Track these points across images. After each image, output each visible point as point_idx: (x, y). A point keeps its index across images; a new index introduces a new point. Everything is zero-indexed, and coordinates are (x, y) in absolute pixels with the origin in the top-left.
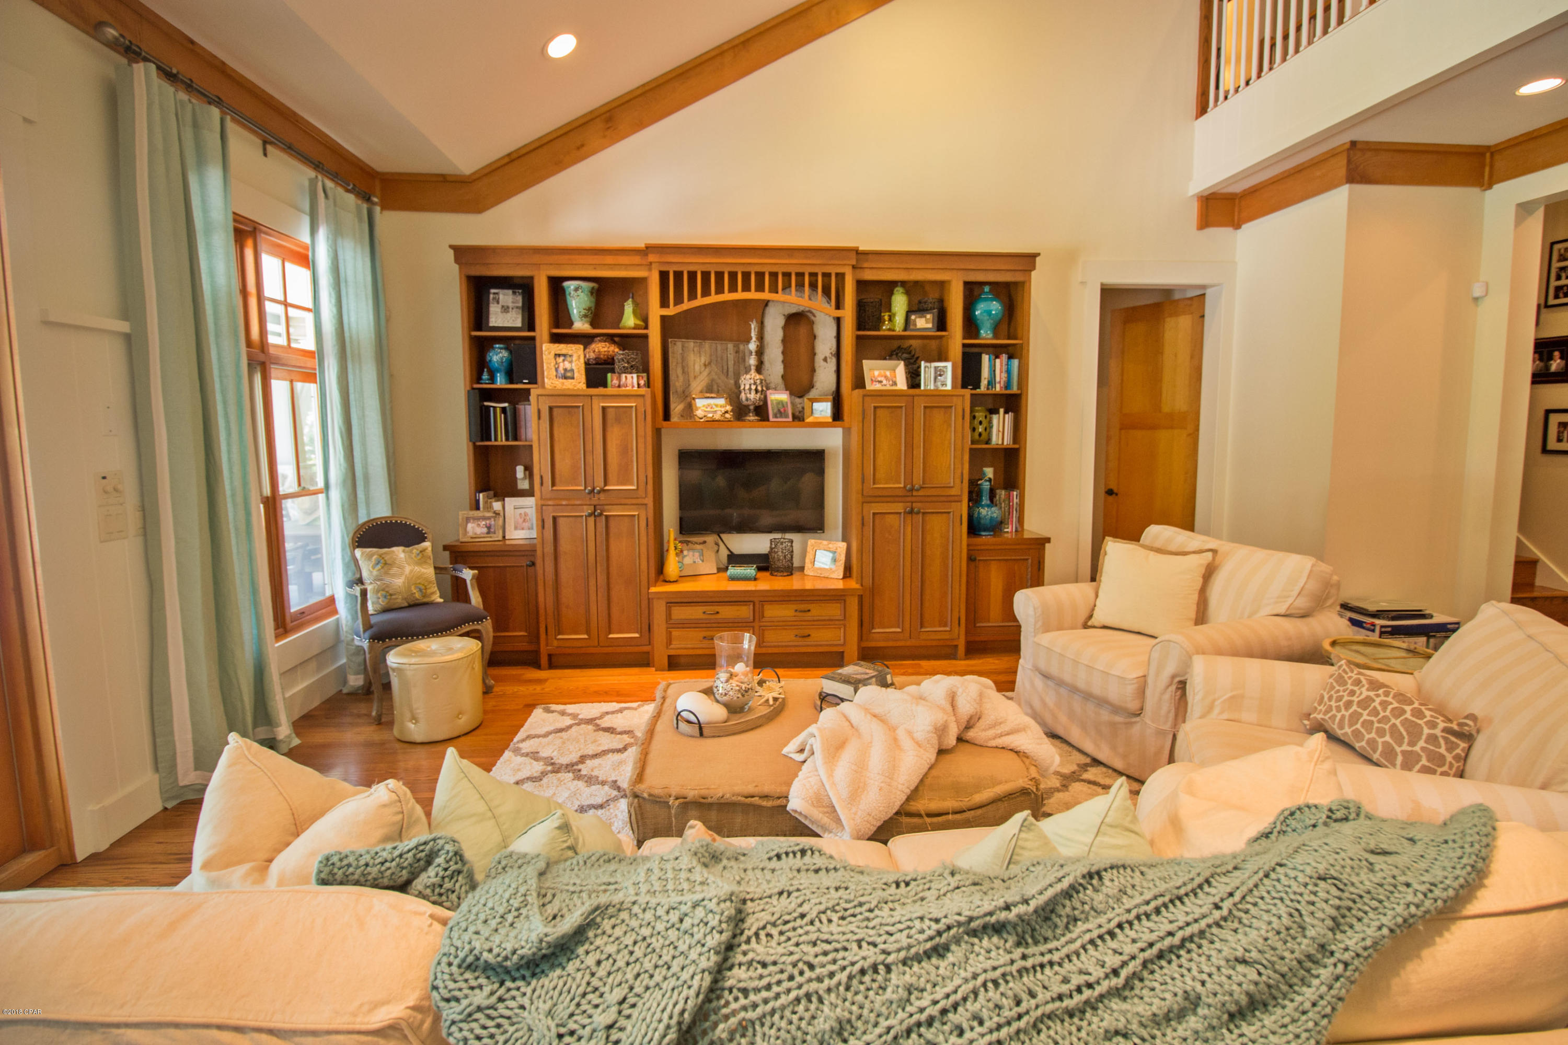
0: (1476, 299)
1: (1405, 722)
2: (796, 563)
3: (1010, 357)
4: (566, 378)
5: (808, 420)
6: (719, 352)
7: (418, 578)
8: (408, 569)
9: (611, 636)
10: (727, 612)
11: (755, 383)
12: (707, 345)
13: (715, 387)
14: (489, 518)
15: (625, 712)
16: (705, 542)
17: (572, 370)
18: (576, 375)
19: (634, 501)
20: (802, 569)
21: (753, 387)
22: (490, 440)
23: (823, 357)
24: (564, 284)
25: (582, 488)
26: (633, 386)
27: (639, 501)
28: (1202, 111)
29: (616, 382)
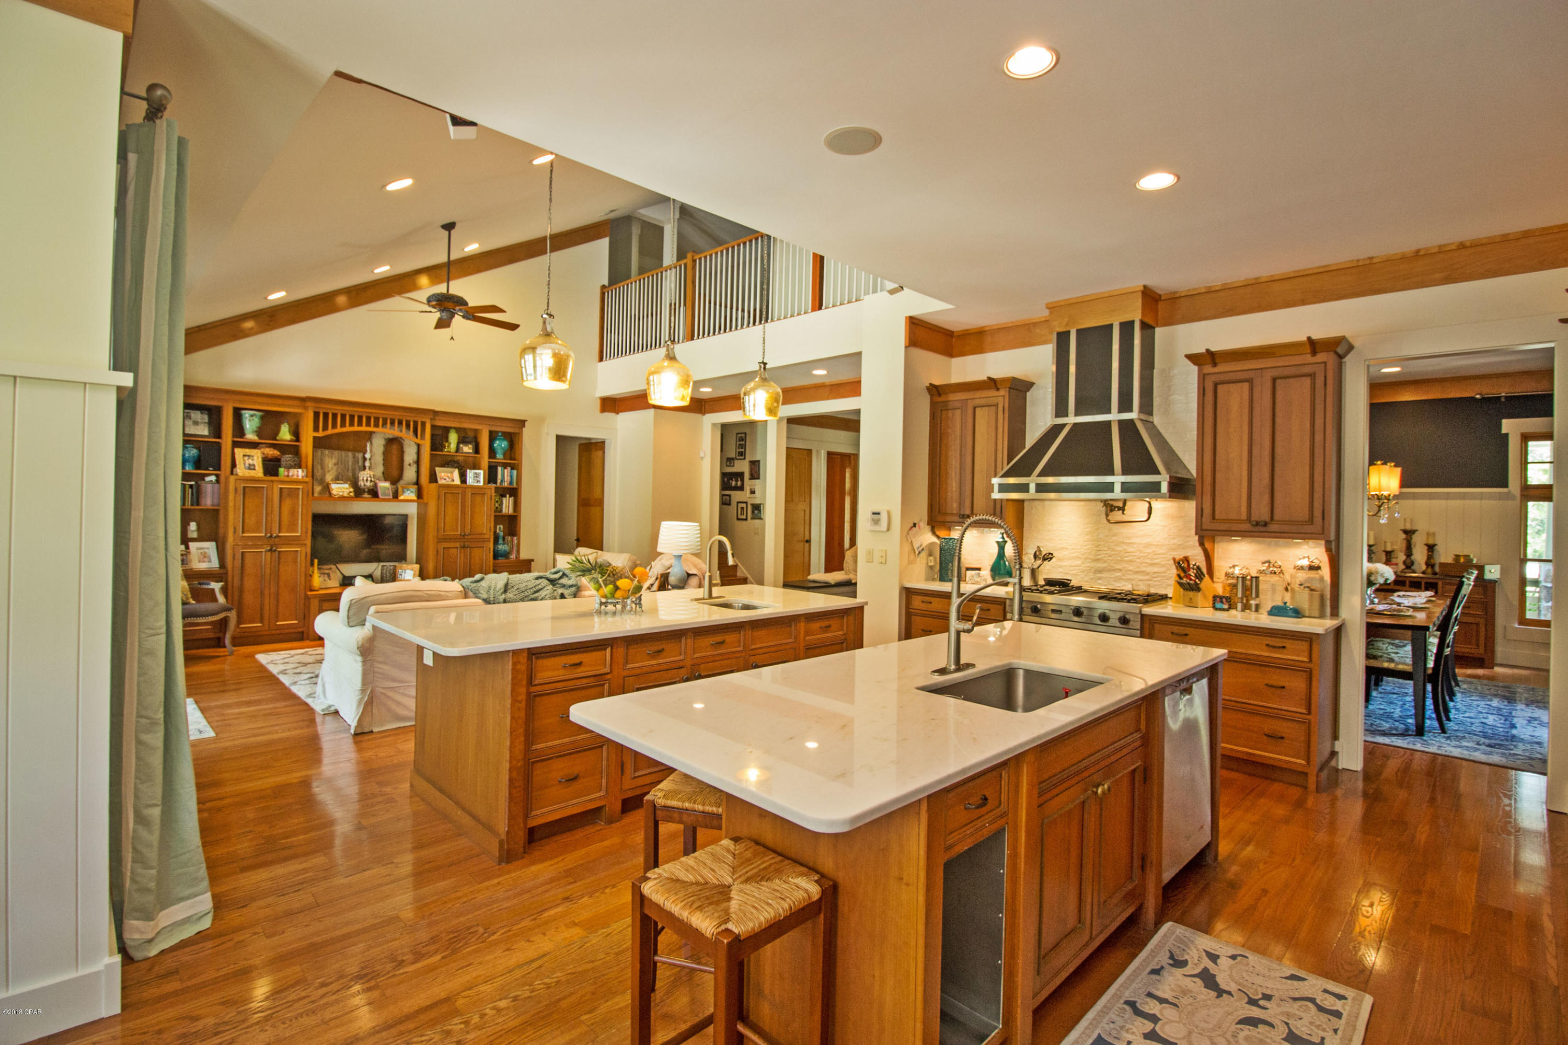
0: (701, 458)
3: (512, 468)
4: (249, 469)
5: (402, 498)
6: (343, 458)
9: (278, 623)
11: (370, 477)
12: (336, 452)
13: (341, 477)
16: (330, 569)
17: (254, 465)
18: (257, 468)
19: (299, 542)
21: (369, 479)
23: (409, 463)
24: (243, 412)
25: (263, 535)
26: (298, 476)
27: (301, 542)
28: (601, 359)
29: (286, 473)
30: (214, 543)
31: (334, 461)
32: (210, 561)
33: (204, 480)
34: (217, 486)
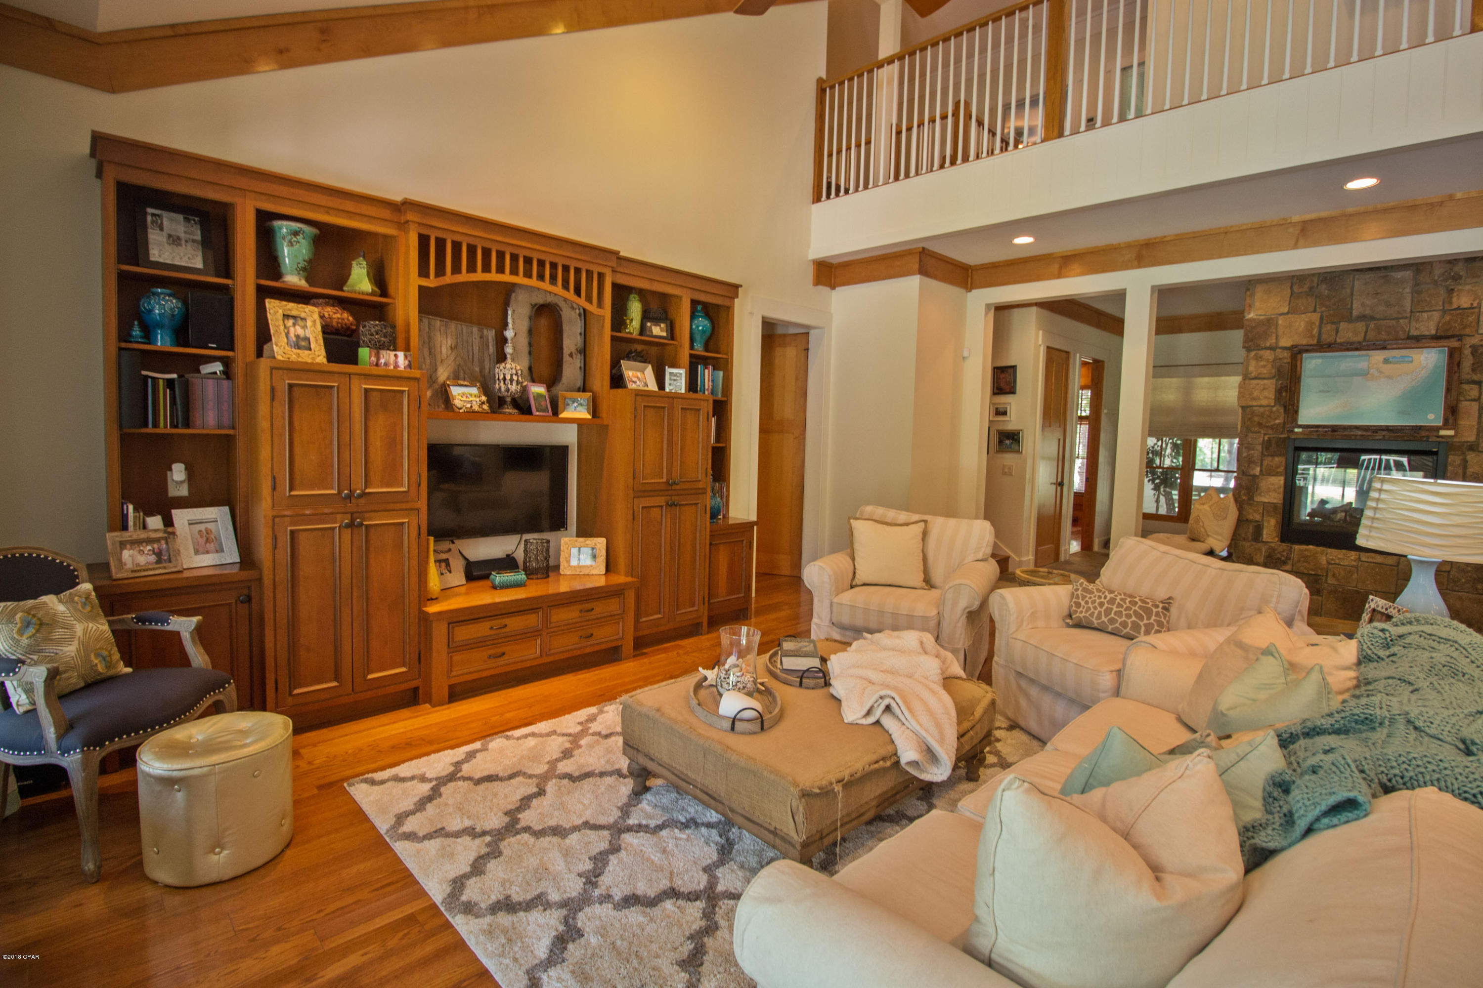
0: (964, 358)
1: (1140, 607)
2: (552, 562)
3: (715, 368)
4: (298, 346)
7: (97, 640)
8: (79, 628)
9: (370, 677)
10: (515, 623)
11: (517, 374)
13: (463, 373)
14: (157, 540)
15: (478, 755)
16: (450, 550)
17: (308, 340)
18: (312, 346)
19: (404, 506)
20: (557, 567)
21: (512, 378)
22: (146, 426)
23: (569, 352)
24: (277, 223)
25: (335, 492)
26: (396, 366)
27: (409, 506)
28: (817, 199)
29: (373, 359)
30: (226, 509)
31: (450, 342)
32: (220, 550)
33: (199, 371)
34: (226, 383)
